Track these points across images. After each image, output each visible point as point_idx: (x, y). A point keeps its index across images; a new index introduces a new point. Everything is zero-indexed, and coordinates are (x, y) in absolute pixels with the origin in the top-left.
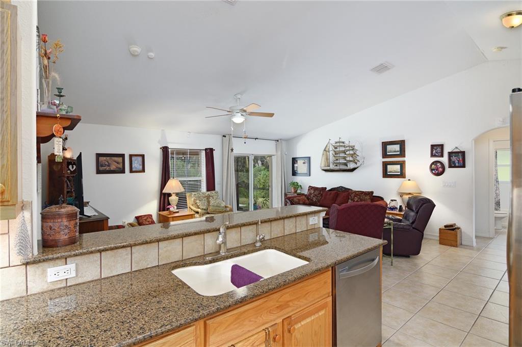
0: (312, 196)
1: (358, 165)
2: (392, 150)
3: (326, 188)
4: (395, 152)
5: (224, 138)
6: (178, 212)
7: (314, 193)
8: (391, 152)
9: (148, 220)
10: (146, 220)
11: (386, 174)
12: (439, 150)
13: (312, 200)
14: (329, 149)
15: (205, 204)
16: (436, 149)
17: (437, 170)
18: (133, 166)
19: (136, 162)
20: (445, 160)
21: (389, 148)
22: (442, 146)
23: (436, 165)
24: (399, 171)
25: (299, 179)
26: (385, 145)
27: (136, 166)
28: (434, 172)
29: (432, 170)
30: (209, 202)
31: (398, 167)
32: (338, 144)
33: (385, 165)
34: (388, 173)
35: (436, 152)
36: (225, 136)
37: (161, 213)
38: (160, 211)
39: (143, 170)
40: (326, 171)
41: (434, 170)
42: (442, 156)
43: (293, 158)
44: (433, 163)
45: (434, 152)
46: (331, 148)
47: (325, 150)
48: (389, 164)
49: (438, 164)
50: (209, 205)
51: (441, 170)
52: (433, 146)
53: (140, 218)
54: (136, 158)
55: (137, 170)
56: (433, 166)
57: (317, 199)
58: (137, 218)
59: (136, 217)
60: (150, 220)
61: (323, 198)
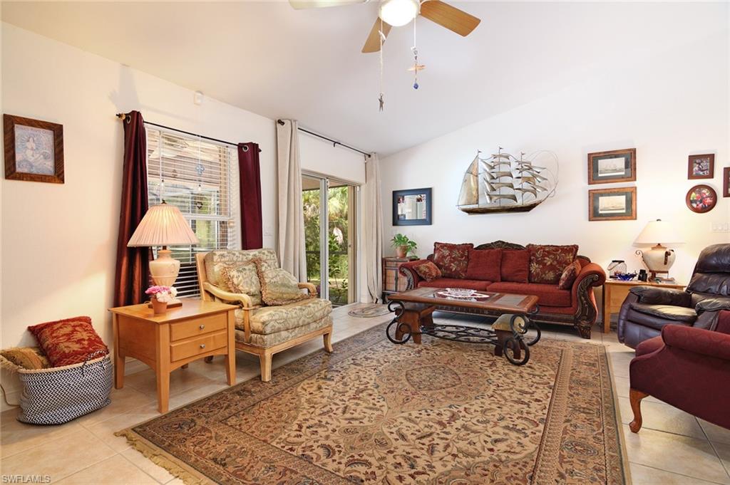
0: (447, 261)
1: (540, 198)
2: (608, 168)
3: (472, 245)
4: (615, 171)
5: (279, 125)
6: (180, 305)
7: (449, 255)
8: (606, 171)
9: (78, 336)
10: (69, 337)
11: (595, 215)
12: (706, 164)
13: (448, 268)
14: (477, 170)
15: (253, 280)
16: (699, 164)
17: (701, 202)
18: (18, 158)
19: (30, 145)
20: (717, 182)
21: (603, 164)
22: (711, 157)
23: (699, 192)
24: (624, 206)
25: (408, 232)
26: (593, 159)
27: (31, 159)
28: (695, 205)
29: (690, 202)
30: (260, 274)
31: (621, 200)
32: (497, 160)
33: (594, 197)
34: (600, 212)
35: (700, 170)
36: (283, 123)
37: (122, 310)
38: (116, 303)
39: (58, 176)
40: (470, 212)
41: (695, 201)
42: (711, 176)
43: (395, 193)
44: (693, 190)
45: (696, 168)
46: (482, 167)
47: (469, 172)
48: (602, 195)
49: (705, 191)
50: (262, 283)
51: (709, 201)
52: (692, 159)
53: (47, 331)
54: (29, 130)
55: (34, 171)
56: (693, 194)
57: (458, 266)
58: (35, 331)
59: (30, 329)
60: (85, 335)
61: (471, 265)
